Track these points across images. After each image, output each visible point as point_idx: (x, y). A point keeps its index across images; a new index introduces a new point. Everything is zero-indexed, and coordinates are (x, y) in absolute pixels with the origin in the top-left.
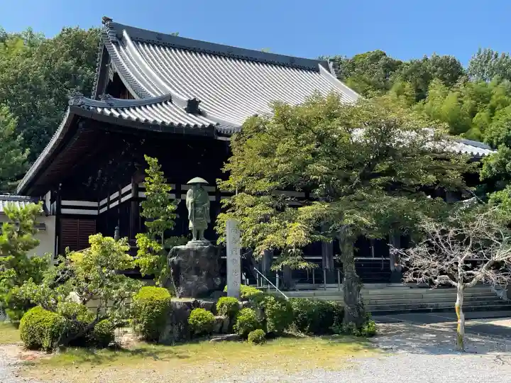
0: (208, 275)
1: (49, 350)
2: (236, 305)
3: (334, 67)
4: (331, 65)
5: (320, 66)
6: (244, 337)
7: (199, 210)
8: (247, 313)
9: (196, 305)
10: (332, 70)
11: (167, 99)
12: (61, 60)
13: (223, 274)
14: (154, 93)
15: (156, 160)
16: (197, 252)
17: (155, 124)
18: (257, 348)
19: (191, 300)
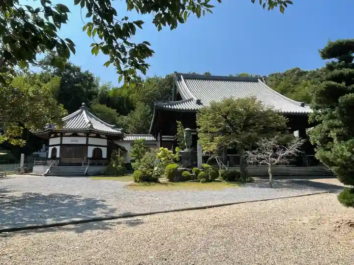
0: (191, 161)
1: (139, 182)
2: (199, 170)
3: (265, 79)
4: (263, 79)
5: (259, 80)
6: (199, 181)
7: (188, 139)
8: (202, 173)
9: (185, 170)
10: (264, 81)
11: (191, 100)
12: (166, 87)
13: (196, 160)
14: (187, 97)
15: (180, 122)
16: (187, 153)
17: (183, 109)
18: (202, 184)
19: (184, 169)
